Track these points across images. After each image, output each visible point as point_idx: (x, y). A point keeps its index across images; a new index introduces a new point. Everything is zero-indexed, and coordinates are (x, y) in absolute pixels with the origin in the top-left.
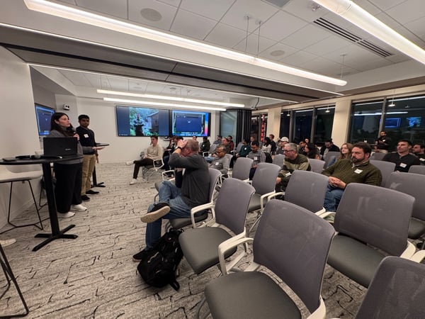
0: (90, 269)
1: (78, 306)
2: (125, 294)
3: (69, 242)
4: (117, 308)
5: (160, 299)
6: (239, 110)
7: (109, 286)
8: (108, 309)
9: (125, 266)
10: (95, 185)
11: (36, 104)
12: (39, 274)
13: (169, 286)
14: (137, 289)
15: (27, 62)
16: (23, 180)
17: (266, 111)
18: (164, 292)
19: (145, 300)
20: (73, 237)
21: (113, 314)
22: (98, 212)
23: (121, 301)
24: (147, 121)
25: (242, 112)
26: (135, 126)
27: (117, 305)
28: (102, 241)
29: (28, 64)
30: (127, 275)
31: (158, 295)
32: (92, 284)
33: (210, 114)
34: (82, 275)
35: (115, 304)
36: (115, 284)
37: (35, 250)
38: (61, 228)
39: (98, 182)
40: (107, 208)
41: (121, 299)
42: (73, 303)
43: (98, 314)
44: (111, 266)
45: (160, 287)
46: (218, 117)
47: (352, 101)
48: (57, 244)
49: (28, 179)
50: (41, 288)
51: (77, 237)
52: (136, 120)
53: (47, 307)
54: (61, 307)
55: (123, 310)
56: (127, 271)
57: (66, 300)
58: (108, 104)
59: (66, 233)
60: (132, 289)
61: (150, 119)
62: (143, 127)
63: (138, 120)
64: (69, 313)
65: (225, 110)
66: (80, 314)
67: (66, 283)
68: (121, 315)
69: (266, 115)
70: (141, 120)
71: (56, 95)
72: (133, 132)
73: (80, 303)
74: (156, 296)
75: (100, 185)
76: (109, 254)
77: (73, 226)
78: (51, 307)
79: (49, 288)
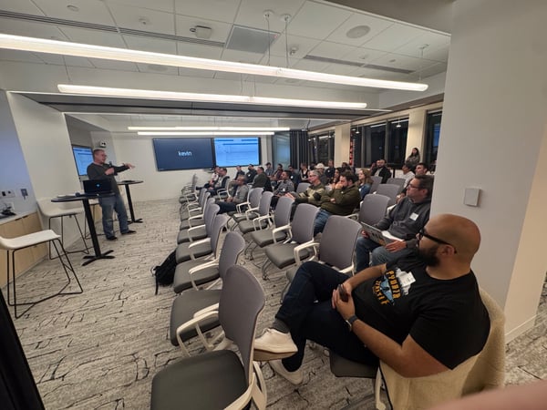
0: (122, 274)
3: (109, 260)
6: (292, 132)
10: (134, 221)
11: (73, 145)
15: (61, 111)
16: (70, 215)
17: (333, 128)
20: (111, 257)
25: (296, 135)
28: (133, 260)
29: (63, 113)
32: (122, 281)
33: (260, 139)
37: (84, 265)
38: (102, 253)
39: (136, 219)
46: (270, 141)
47: (427, 111)
48: (99, 263)
49: (74, 214)
51: (115, 257)
59: (106, 255)
65: (273, 134)
67: (104, 280)
69: (332, 133)
71: (92, 133)
75: (139, 221)
77: (112, 251)
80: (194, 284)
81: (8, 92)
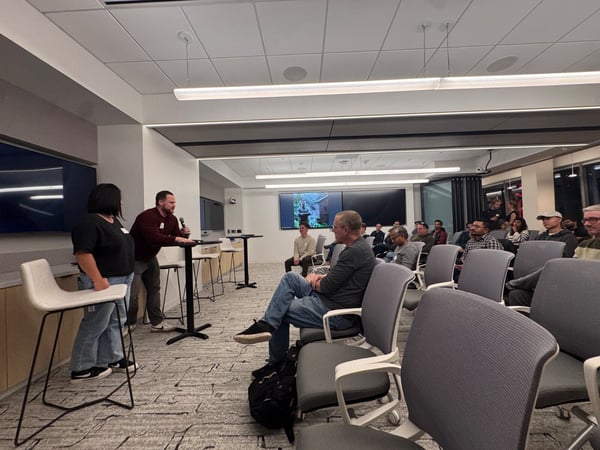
0: (204, 377)
1: (175, 416)
2: (225, 421)
3: (199, 341)
4: (209, 436)
5: (263, 446)
6: (455, 179)
7: (213, 403)
8: (200, 433)
9: (240, 384)
10: (247, 284)
12: (161, 369)
13: (283, 431)
14: (241, 420)
15: (197, 157)
18: (273, 437)
19: (244, 440)
20: (204, 337)
21: (203, 442)
22: (238, 314)
23: (217, 429)
24: (314, 209)
25: (461, 182)
26: (300, 216)
27: (211, 433)
28: (229, 348)
29: (198, 160)
30: (237, 397)
31: (263, 440)
32: (198, 396)
33: (403, 191)
34: (194, 381)
35: (210, 429)
36: (220, 403)
37: (169, 343)
38: (196, 326)
39: (250, 282)
40: (249, 312)
41: (219, 426)
42: (173, 411)
43: (189, 436)
44: (225, 380)
45: (269, 428)
46: (418, 194)
48: (189, 342)
50: (156, 385)
51: (208, 337)
52: (300, 208)
53: (151, 406)
54: (162, 411)
55: (215, 443)
56: (239, 392)
57: (169, 406)
58: (270, 192)
59: (201, 332)
60: (235, 417)
61: (317, 206)
62: (309, 217)
63: (304, 208)
64: (164, 421)
65: (427, 181)
66: (173, 427)
67: (176, 385)
68: (210, 447)
69: (518, 183)
70: (307, 208)
71: (225, 189)
72: (297, 223)
73: (178, 414)
74: (260, 439)
75: (252, 286)
76: (229, 365)
77: (209, 326)
78: (154, 408)
79: (161, 387)
80: (341, 399)
81: (144, 127)
